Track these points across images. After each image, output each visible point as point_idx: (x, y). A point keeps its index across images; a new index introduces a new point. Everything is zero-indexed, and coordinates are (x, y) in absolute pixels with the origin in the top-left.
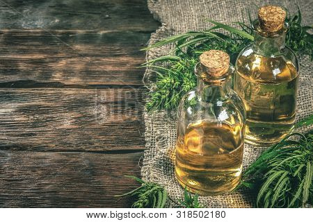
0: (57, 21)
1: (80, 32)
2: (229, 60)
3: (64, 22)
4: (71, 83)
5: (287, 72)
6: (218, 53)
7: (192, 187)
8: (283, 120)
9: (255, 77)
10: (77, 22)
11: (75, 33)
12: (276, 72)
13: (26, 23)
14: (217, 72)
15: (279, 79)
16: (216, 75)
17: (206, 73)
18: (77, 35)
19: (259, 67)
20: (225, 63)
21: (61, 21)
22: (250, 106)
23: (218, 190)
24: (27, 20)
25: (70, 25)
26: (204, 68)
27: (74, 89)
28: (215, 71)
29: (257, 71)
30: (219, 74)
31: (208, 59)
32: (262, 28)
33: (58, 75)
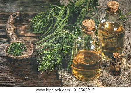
0: (21, 9)
1: (31, 13)
2: (95, 23)
3: (24, 9)
4: (27, 35)
5: (120, 29)
6: (90, 20)
7: (80, 78)
8: (119, 50)
9: (106, 32)
10: (30, 9)
11: (29, 14)
12: (115, 29)
13: (8, 10)
14: (90, 29)
15: (116, 33)
16: (90, 30)
17: (85, 29)
18: (30, 15)
19: (108, 27)
20: (93, 25)
21: (23, 9)
22: (104, 44)
23: (91, 79)
24: (8, 9)
25: (27, 11)
26: (84, 27)
27: (29, 38)
28: (89, 28)
29: (107, 29)
30: (91, 29)
31: (86, 23)
32: (109, 11)
33: (22, 32)
